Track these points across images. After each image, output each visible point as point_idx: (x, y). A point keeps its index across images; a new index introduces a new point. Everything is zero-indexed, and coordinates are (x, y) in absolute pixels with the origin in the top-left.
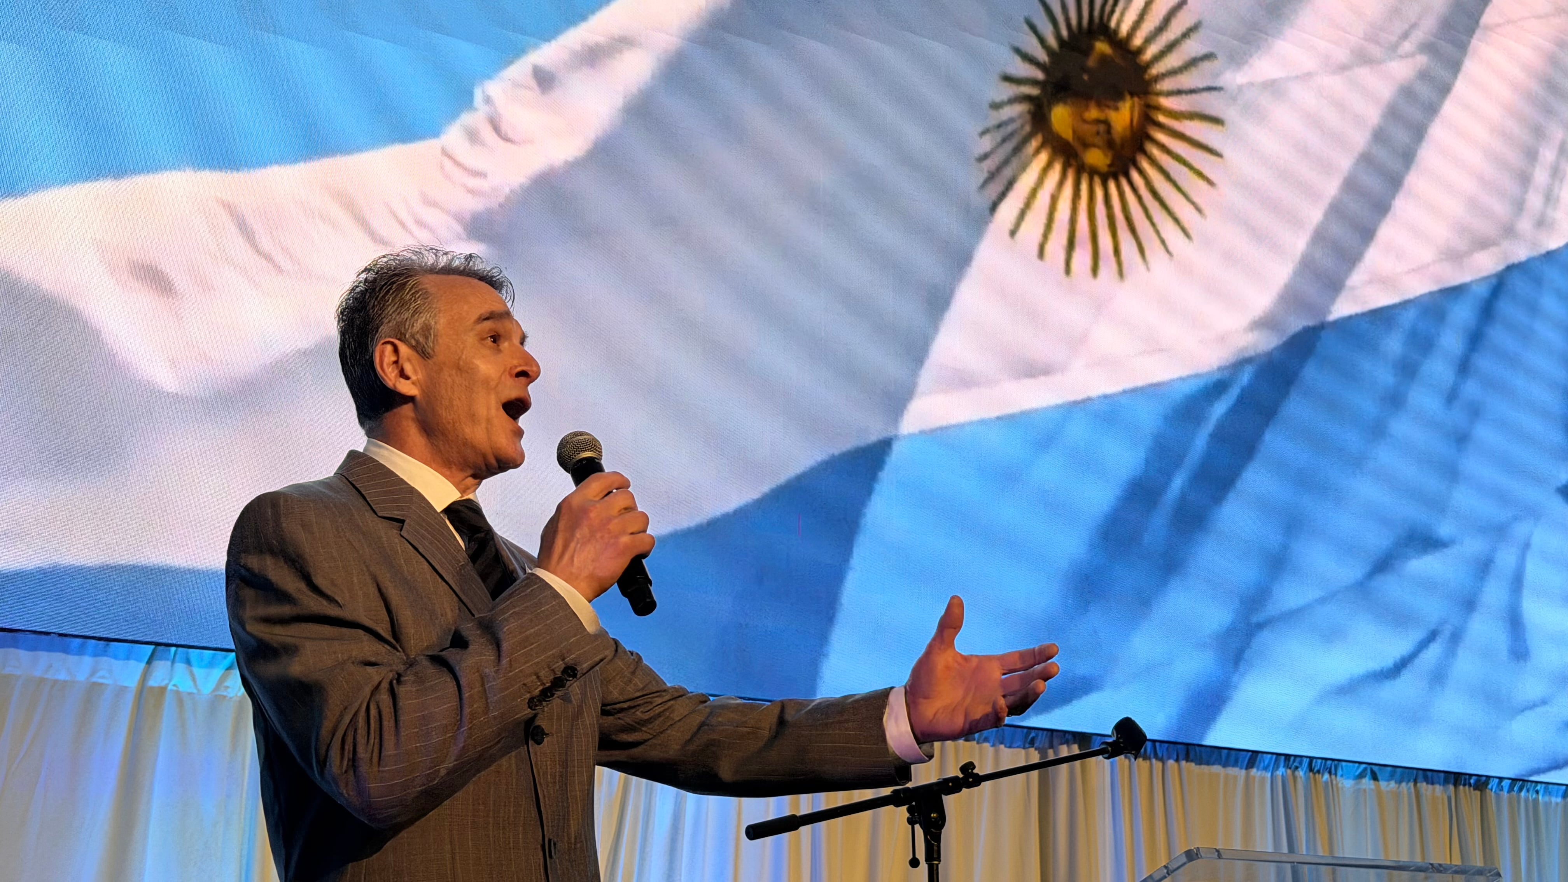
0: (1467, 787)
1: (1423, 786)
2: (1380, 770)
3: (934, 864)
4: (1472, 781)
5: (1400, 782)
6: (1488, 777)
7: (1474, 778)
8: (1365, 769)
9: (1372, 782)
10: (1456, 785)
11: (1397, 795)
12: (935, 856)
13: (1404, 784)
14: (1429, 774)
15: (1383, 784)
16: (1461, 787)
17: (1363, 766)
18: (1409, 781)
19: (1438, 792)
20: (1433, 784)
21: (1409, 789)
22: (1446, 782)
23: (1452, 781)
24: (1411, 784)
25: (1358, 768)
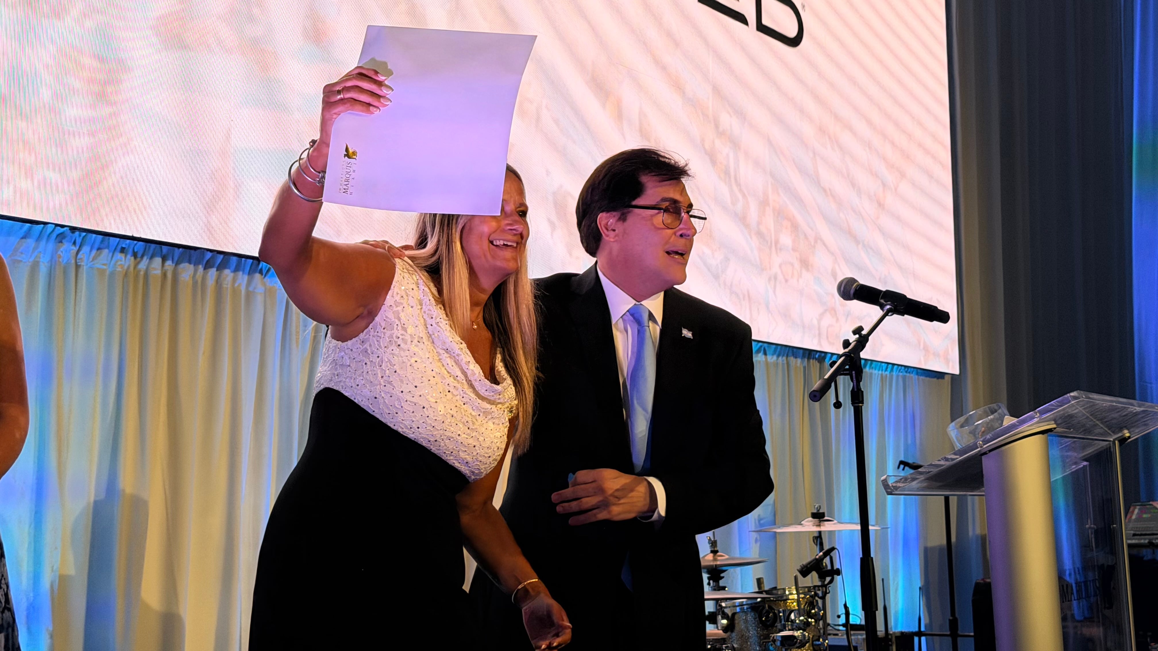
0: (814, 360)
1: (792, 359)
2: (768, 347)
3: (859, 406)
4: (817, 356)
5: (778, 356)
6: (826, 353)
7: (818, 354)
8: (761, 346)
9: (764, 356)
10: (809, 359)
11: (776, 365)
12: (861, 400)
13: (780, 358)
14: (795, 350)
15: (769, 357)
16: (811, 360)
17: (760, 344)
18: (783, 356)
19: (797, 363)
20: (796, 358)
21: (783, 361)
22: (803, 357)
23: (807, 357)
24: (785, 358)
25: (757, 344)
